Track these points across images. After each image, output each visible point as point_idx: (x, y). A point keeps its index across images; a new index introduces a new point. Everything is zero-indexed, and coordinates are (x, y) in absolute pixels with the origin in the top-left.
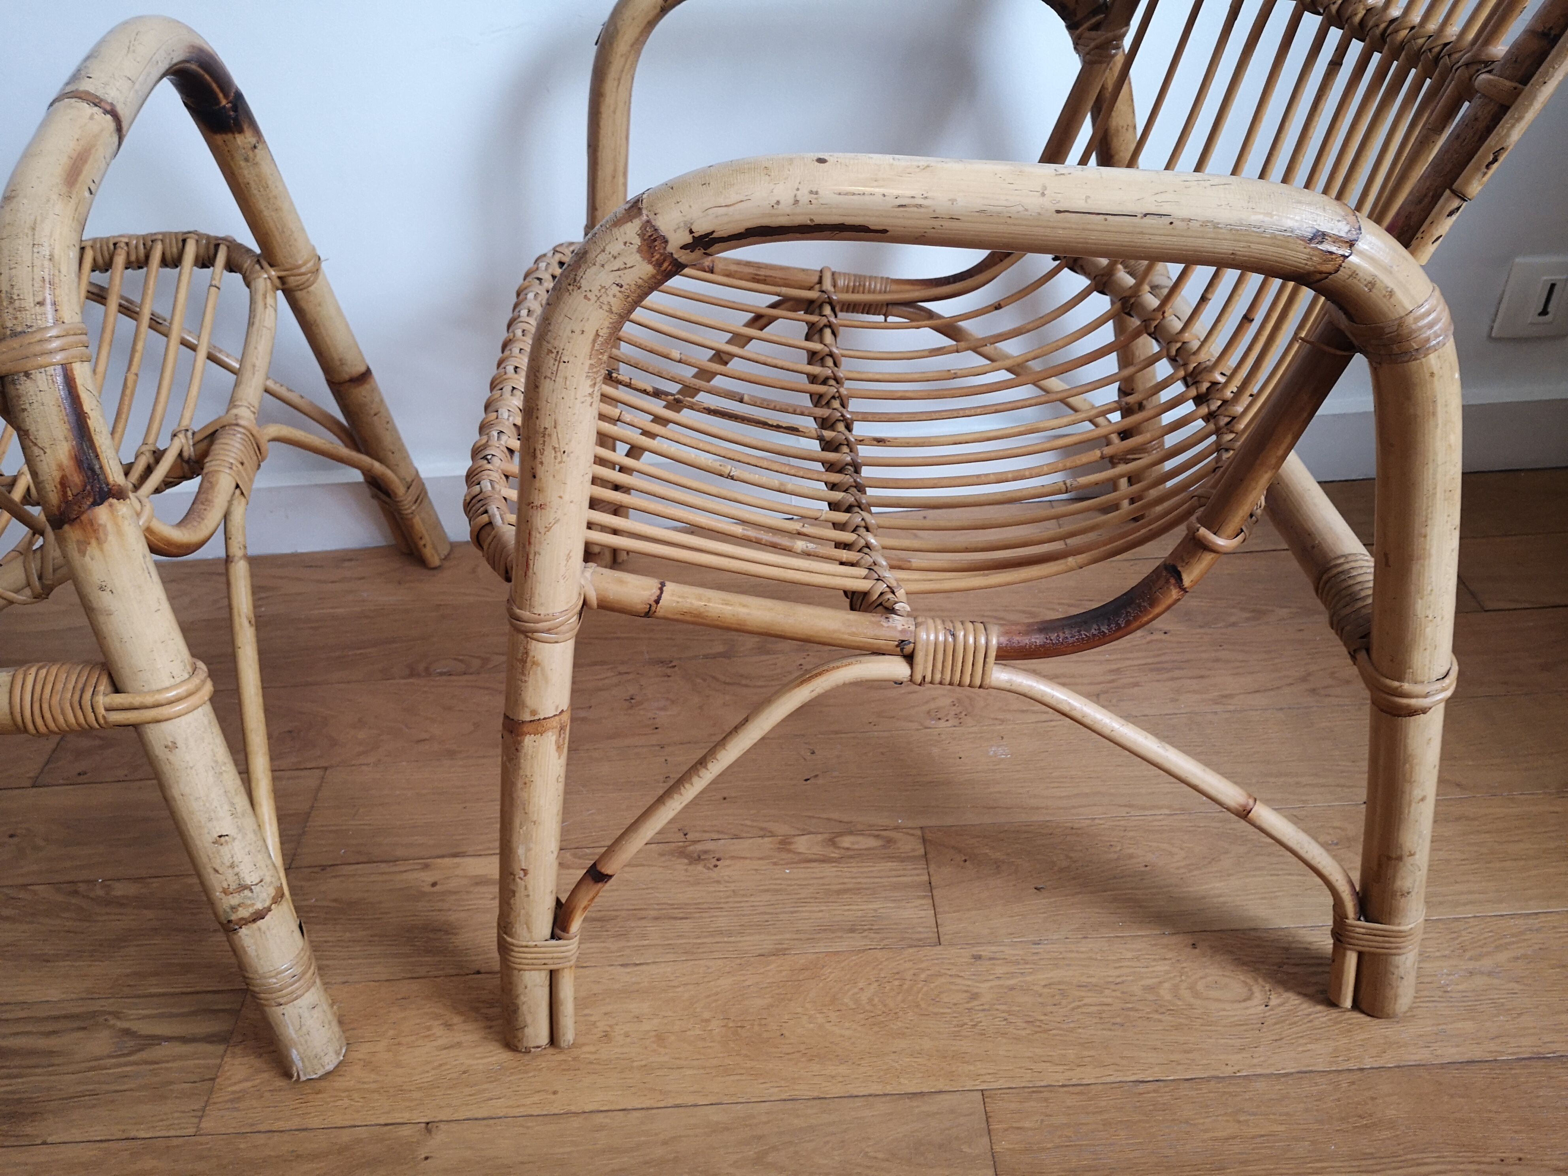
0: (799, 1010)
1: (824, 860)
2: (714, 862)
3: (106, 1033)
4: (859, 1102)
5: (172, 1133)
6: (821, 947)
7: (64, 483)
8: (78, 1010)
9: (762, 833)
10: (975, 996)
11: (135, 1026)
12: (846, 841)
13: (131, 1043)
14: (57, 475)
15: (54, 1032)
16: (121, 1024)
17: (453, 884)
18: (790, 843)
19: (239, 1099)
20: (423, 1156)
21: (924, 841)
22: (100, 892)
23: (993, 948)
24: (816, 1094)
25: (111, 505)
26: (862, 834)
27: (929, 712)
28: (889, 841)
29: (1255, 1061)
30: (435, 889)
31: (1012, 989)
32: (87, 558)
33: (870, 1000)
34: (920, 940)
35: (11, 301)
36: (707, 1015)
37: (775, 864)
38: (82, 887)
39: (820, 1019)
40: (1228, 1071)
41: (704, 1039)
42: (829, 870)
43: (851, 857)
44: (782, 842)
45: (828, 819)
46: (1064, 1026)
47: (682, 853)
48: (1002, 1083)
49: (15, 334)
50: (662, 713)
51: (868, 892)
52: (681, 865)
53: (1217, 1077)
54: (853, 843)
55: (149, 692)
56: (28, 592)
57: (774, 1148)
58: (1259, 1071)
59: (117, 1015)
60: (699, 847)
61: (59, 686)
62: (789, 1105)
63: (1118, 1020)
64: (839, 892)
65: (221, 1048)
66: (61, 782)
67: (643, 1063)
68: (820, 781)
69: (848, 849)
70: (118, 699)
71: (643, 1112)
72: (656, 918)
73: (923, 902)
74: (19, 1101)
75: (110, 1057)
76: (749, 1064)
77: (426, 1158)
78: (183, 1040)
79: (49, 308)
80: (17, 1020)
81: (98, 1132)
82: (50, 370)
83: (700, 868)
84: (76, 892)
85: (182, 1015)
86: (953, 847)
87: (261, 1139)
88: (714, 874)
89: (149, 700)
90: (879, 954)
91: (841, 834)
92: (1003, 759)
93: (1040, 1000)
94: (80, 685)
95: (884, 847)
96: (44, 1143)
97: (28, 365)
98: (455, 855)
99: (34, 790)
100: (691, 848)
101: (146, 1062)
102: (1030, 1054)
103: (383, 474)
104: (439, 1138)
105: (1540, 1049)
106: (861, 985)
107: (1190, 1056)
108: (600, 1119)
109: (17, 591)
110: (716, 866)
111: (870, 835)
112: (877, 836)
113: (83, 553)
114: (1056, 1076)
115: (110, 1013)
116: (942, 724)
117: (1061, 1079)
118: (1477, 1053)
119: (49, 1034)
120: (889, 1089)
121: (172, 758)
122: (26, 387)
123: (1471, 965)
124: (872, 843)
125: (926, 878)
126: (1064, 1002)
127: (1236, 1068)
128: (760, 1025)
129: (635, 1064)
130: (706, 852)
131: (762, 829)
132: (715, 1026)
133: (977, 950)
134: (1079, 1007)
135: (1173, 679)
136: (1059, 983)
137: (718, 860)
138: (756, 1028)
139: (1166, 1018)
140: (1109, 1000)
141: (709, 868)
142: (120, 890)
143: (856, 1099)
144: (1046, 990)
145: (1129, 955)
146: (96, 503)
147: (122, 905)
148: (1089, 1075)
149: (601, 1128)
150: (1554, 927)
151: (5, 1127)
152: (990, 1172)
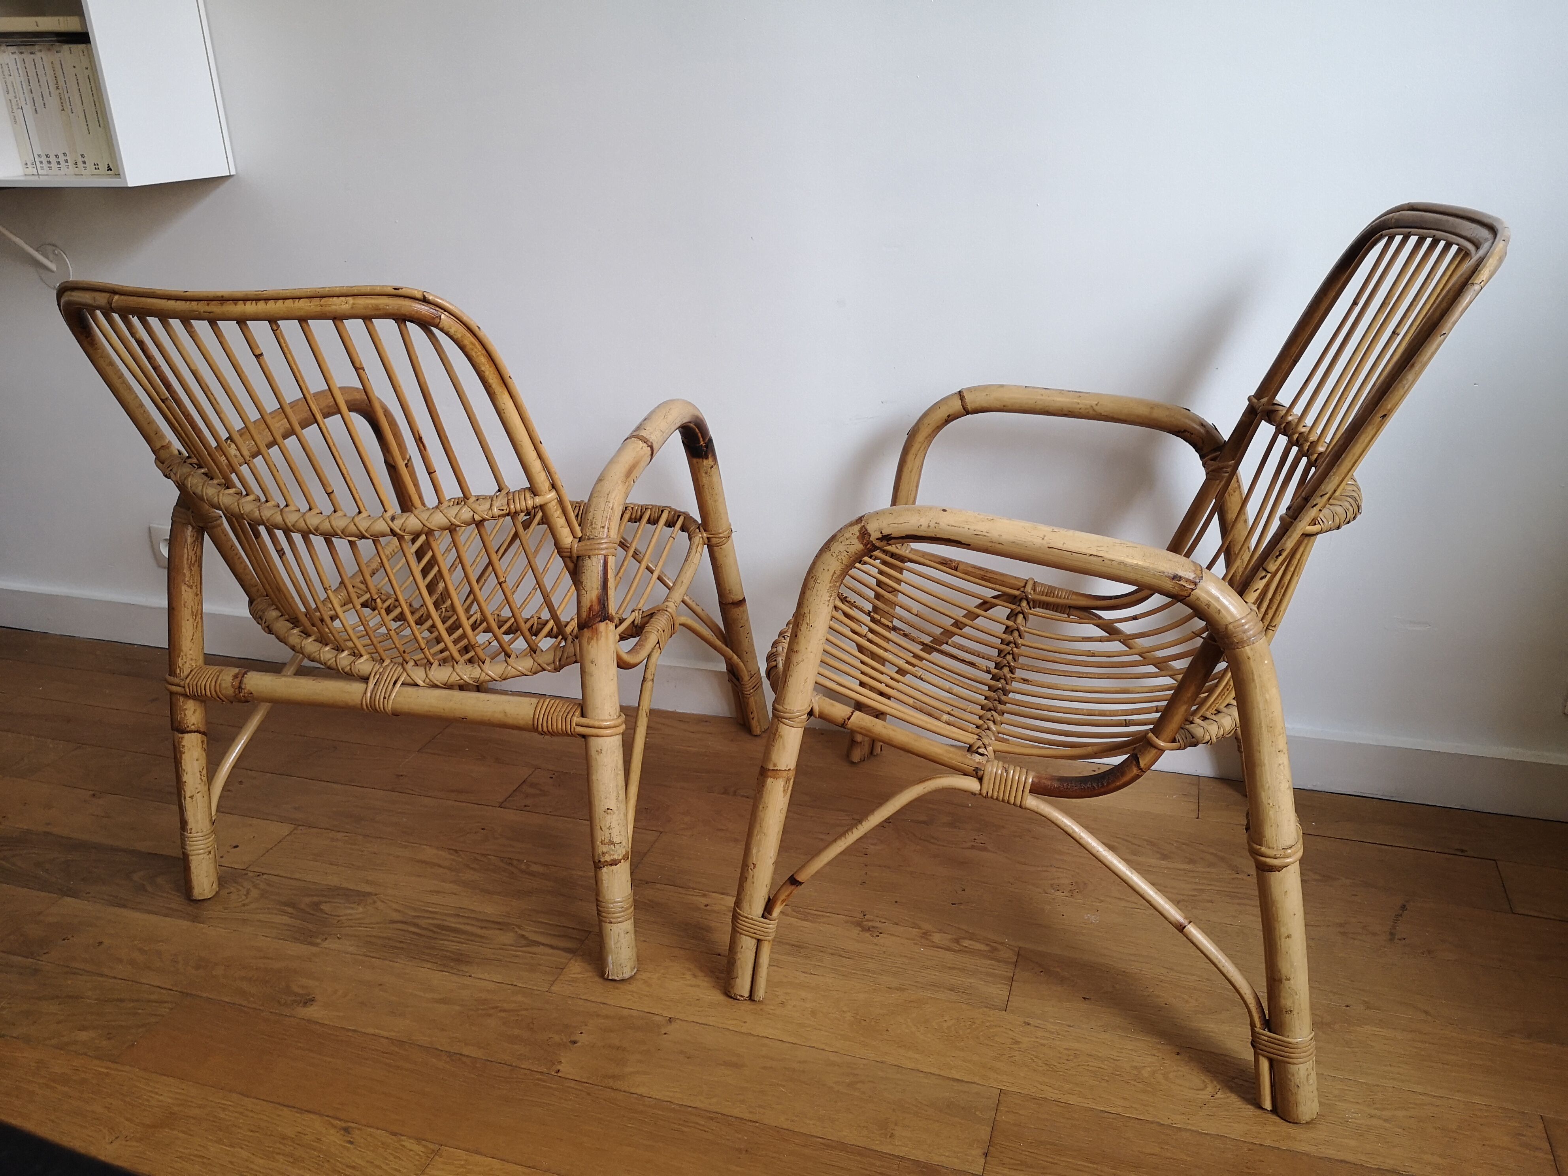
0: (902, 1021)
1: (948, 949)
2: (877, 934)
3: (512, 934)
4: (921, 1075)
5: (535, 988)
6: (928, 994)
7: (590, 608)
8: (500, 920)
9: (913, 926)
10: (1017, 1043)
11: (526, 934)
12: (966, 943)
13: (524, 942)
14: (589, 605)
15: (485, 928)
16: (520, 932)
17: (716, 908)
18: (930, 935)
19: (573, 981)
20: (663, 1032)
21: (1018, 955)
22: (523, 867)
23: (1039, 1021)
24: (897, 1064)
25: (607, 624)
26: (980, 942)
27: (1052, 885)
28: (996, 949)
29: (1189, 1121)
30: (706, 908)
31: (1044, 1045)
32: (590, 646)
33: (949, 1028)
34: (993, 1005)
35: (592, 524)
36: (845, 1009)
37: (916, 944)
38: (515, 862)
39: (914, 1029)
40: (1169, 1122)
41: (840, 1021)
42: (949, 955)
43: (966, 952)
44: (924, 933)
45: (959, 928)
46: (1069, 1072)
47: (858, 924)
48: (1015, 1089)
49: (589, 539)
51: (970, 972)
52: (856, 931)
53: (1159, 1123)
54: (970, 945)
55: (598, 720)
56: (553, 666)
57: (863, 1082)
58: (1189, 1127)
59: (519, 927)
60: (871, 924)
61: (558, 709)
62: (879, 1064)
63: (1106, 1078)
64: (950, 968)
65: (570, 956)
66: (515, 807)
67: (800, 1022)
68: (962, 907)
69: (966, 947)
70: (583, 720)
71: (791, 1045)
72: (832, 954)
73: (1005, 986)
74: (461, 955)
75: (513, 946)
76: (862, 1039)
77: (665, 1034)
78: (552, 947)
79: (606, 529)
80: (468, 918)
81: (498, 978)
82: (600, 557)
83: (867, 934)
84: (511, 864)
85: (555, 935)
86: (1037, 963)
87: (581, 1002)
88: (875, 940)
89: (597, 724)
90: (964, 1006)
91: (964, 938)
92: (1092, 923)
93: (1059, 1055)
94: (567, 711)
95: (989, 951)
96: (470, 976)
97: (591, 553)
98: (722, 894)
99: (499, 809)
100: (865, 923)
101: (530, 953)
102: (1040, 1080)
103: (738, 664)
104: (675, 1026)
105: (1399, 1168)
106: (946, 1018)
107: (1147, 1108)
108: (766, 1041)
109: (548, 665)
110: (878, 936)
111: (983, 943)
112: (987, 945)
113: (589, 643)
114: (1052, 1094)
115: (516, 925)
116: (1059, 893)
117: (1055, 1097)
118: (1350, 1157)
119: (482, 928)
120: (942, 1073)
121: (598, 757)
122: (588, 563)
123: (1374, 1112)
124: (982, 947)
125: (1012, 975)
126: (1075, 1060)
127: (1174, 1122)
128: (876, 1022)
129: (795, 1021)
130: (874, 927)
131: (914, 923)
132: (848, 1016)
133: (1027, 1020)
134: (1084, 1065)
135: (1239, 904)
136: (1075, 1050)
137: (881, 933)
138: (873, 1023)
139: (1140, 1085)
140: (1105, 1067)
141: (873, 936)
142: (535, 868)
143: (921, 1073)
144: (1066, 1052)
145: (1131, 1047)
146: (601, 621)
148: (1073, 1100)
151: (452, 964)
152: (989, 1129)
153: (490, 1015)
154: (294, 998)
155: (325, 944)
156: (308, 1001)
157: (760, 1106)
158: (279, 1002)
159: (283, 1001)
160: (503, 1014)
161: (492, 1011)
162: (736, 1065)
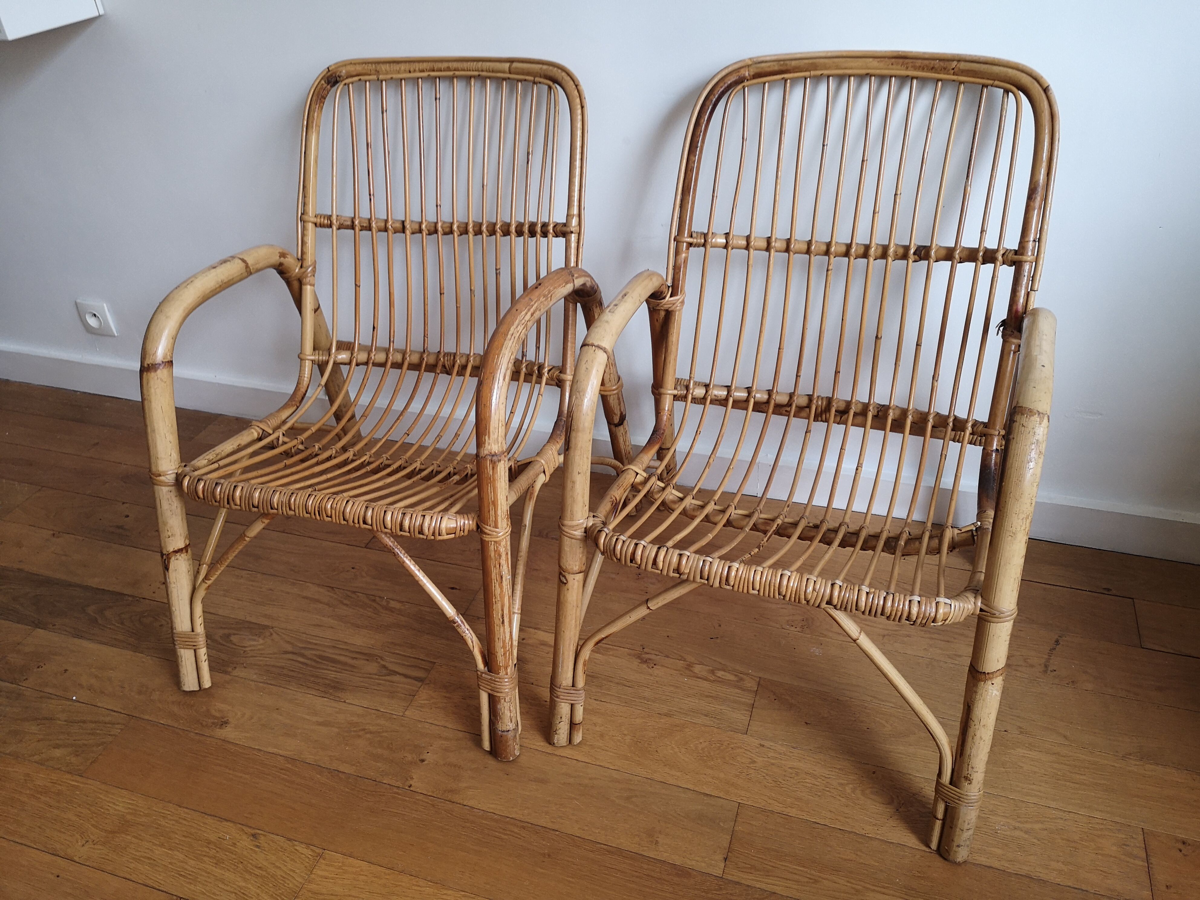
0: (668, 743)
1: (706, 679)
2: (653, 665)
3: (376, 664)
4: (681, 790)
5: (393, 713)
6: (688, 719)
8: (367, 652)
9: (680, 658)
10: (754, 762)
11: (387, 665)
12: (720, 674)
13: (384, 671)
15: (356, 658)
16: (382, 663)
17: (531, 641)
18: (692, 667)
19: (422, 707)
21: (759, 684)
22: (384, 603)
23: (772, 744)
24: (662, 780)
26: (729, 673)
27: (788, 621)
28: (741, 679)
29: (878, 832)
30: (522, 641)
31: (773, 764)
33: (703, 749)
34: (738, 729)
36: (626, 732)
37: (681, 674)
38: (378, 599)
39: (677, 750)
40: (863, 832)
41: (621, 742)
42: (706, 684)
43: (719, 682)
44: (688, 665)
45: (715, 660)
46: (791, 788)
47: (639, 657)
48: (750, 803)
50: (651, 586)
51: (721, 700)
52: (636, 662)
53: (855, 833)
54: (723, 675)
57: (636, 796)
58: (878, 837)
59: (382, 658)
60: (647, 656)
62: (649, 781)
63: (819, 794)
64: (707, 696)
65: (419, 684)
66: (377, 548)
67: (591, 744)
68: (718, 641)
69: (719, 677)
71: (585, 764)
72: (618, 683)
73: (746, 713)
74: (338, 682)
75: (376, 675)
76: (638, 759)
78: (406, 676)
80: (343, 649)
81: (365, 704)
83: (645, 666)
84: (374, 601)
85: (408, 666)
86: (772, 691)
87: (427, 726)
88: (650, 671)
90: (715, 730)
91: (719, 670)
92: (817, 655)
93: (784, 773)
95: (737, 681)
96: (345, 702)
98: (535, 629)
99: (365, 549)
100: (643, 656)
101: (389, 681)
102: (768, 795)
105: (1031, 874)
106: (701, 741)
107: (847, 820)
108: (565, 760)
110: (653, 667)
111: (732, 674)
112: (736, 675)
114: (777, 807)
115: (379, 656)
116: (793, 629)
117: (779, 809)
118: (996, 864)
119: (354, 658)
120: (696, 789)
123: (1017, 825)
124: (732, 678)
125: (753, 702)
126: (796, 778)
127: (867, 832)
128: (648, 744)
129: (588, 743)
130: (650, 659)
131: (681, 656)
132: (628, 739)
133: (762, 742)
134: (802, 782)
135: (932, 638)
136: (798, 769)
137: (655, 665)
138: (646, 745)
139: (843, 800)
140: (818, 784)
141: (649, 667)
142: (393, 604)
143: (681, 788)
144: (790, 770)
145: (839, 767)
147: (393, 612)
148: (793, 812)
149: (563, 764)
150: (1076, 821)
151: (331, 691)
152: (729, 837)
153: (359, 736)
154: (212, 721)
155: (235, 673)
156: (224, 723)
157: (560, 817)
158: (201, 724)
159: (204, 723)
160: (368, 736)
161: (361, 733)
162: (543, 781)
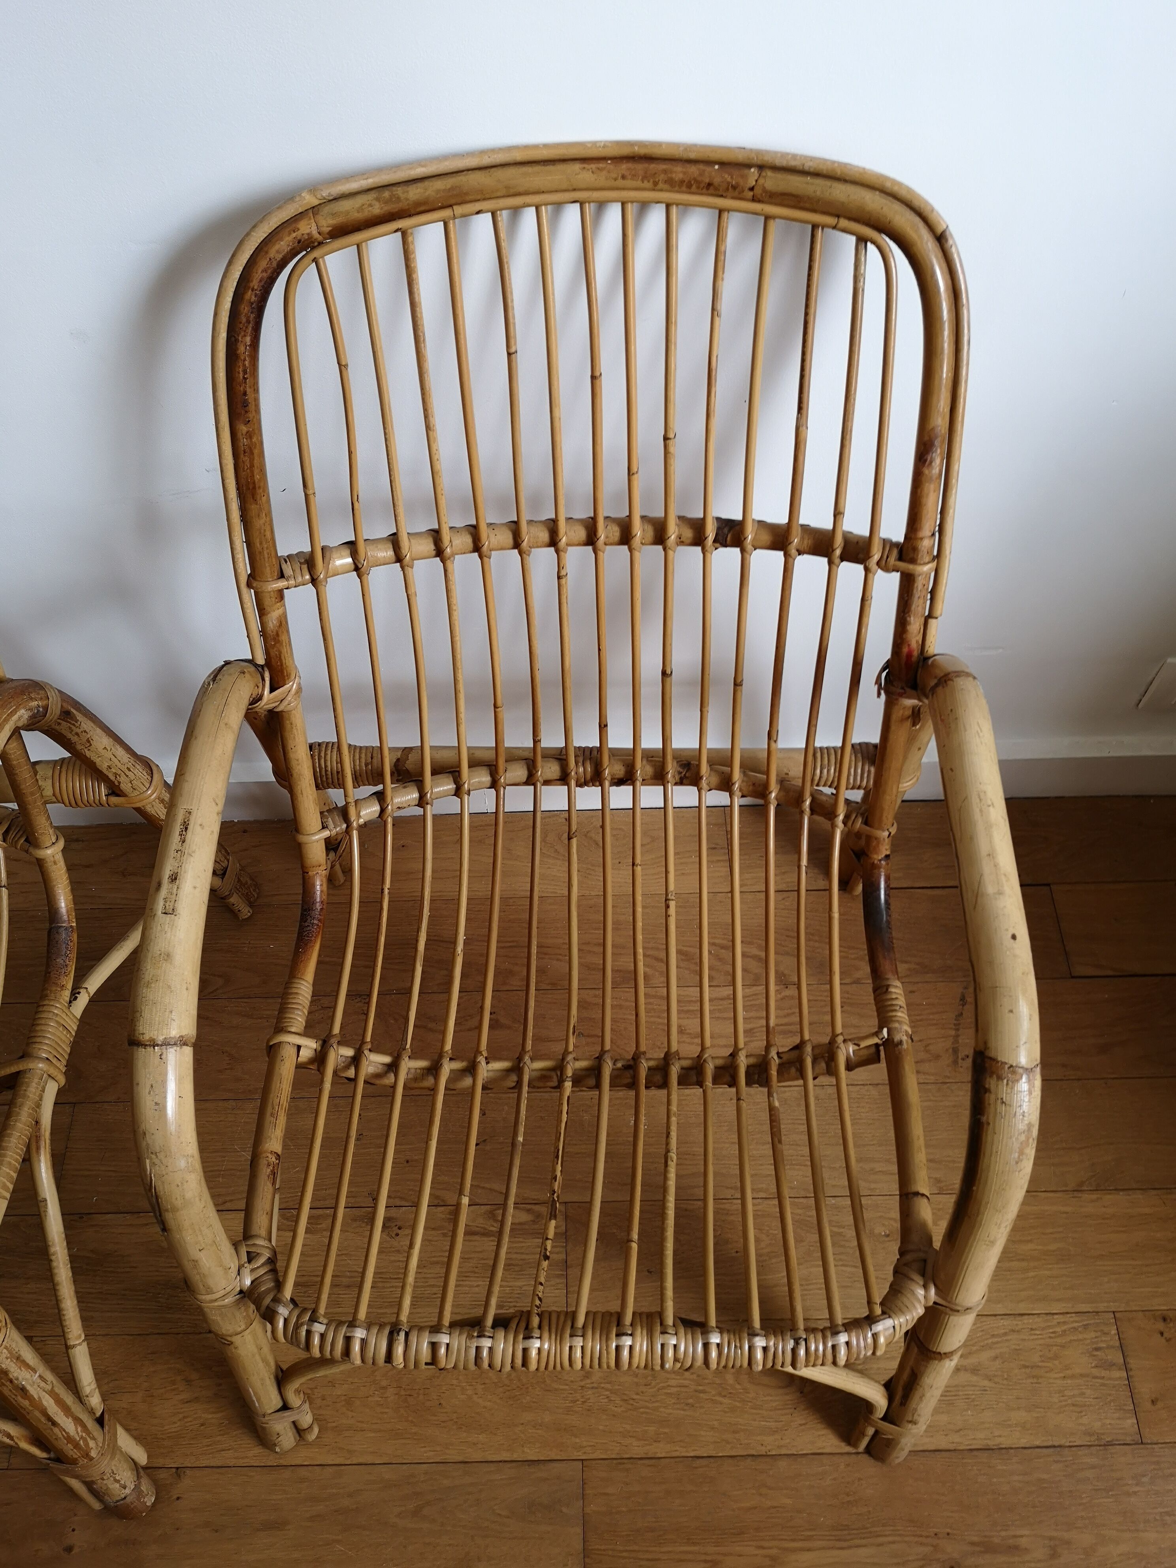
0: (455, 1382)
1: (485, 1233)
2: (395, 1229)
4: (492, 1467)
20: (175, 1497)
21: (566, 1216)
24: (461, 1459)
28: (539, 1215)
36: (384, 1383)
40: (762, 1450)
41: (381, 1405)
45: (490, 1189)
46: (650, 1405)
48: (598, 1455)
51: (517, 1268)
53: (753, 1456)
57: (428, 1503)
58: (784, 1451)
62: (441, 1467)
63: (690, 1401)
67: (334, 1424)
68: (488, 1147)
71: (334, 1468)
73: (558, 1281)
76: (414, 1429)
77: (178, 1498)
88: (395, 1243)
93: (636, 1380)
95: (533, 1222)
102: (621, 1430)
104: (187, 1482)
105: (990, 1442)
107: (737, 1436)
108: (303, 1472)
110: (397, 1235)
112: (528, 1211)
114: (637, 1449)
117: (640, 1452)
118: (944, 1443)
120: (515, 1457)
124: (524, 1218)
125: (564, 1254)
127: (769, 1448)
129: (330, 1425)
134: (663, 1388)
137: (400, 1228)
138: (421, 1397)
139: (726, 1401)
140: (686, 1382)
141: (391, 1237)
143: (491, 1465)
148: (660, 1450)
149: (304, 1480)
150: (1032, 1329)
152: (579, 1530)
162: (274, 1526)
